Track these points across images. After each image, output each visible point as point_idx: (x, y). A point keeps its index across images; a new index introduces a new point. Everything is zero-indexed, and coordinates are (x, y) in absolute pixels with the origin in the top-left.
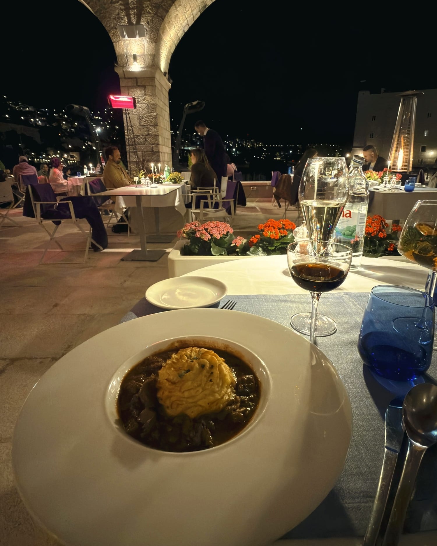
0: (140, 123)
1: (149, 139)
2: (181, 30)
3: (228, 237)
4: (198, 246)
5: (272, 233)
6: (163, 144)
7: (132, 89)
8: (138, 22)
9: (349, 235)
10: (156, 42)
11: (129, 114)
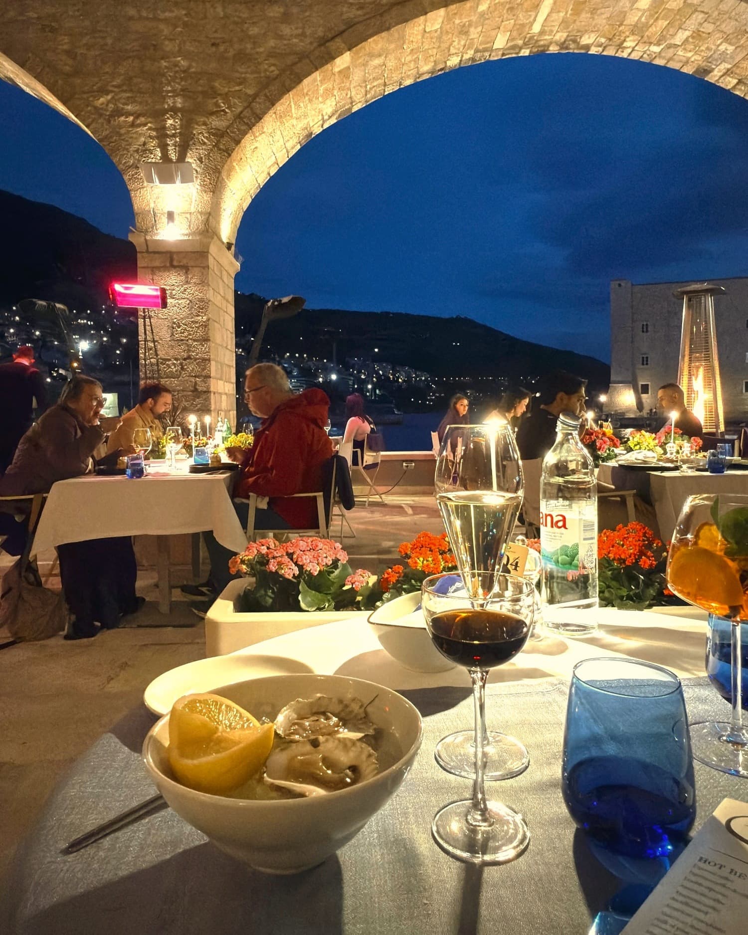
0: (172, 335)
1: (191, 367)
2: (263, 172)
3: (337, 572)
4: (273, 592)
5: (427, 561)
6: (219, 376)
7: (160, 271)
8: (182, 158)
9: (566, 564)
10: (214, 192)
11: (150, 317)
